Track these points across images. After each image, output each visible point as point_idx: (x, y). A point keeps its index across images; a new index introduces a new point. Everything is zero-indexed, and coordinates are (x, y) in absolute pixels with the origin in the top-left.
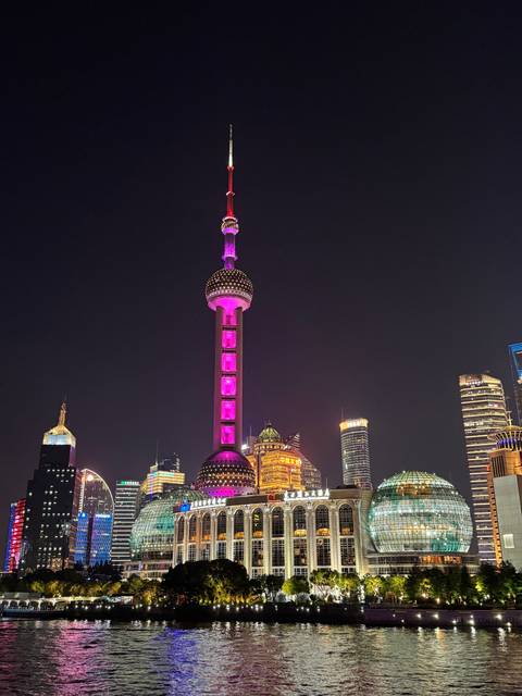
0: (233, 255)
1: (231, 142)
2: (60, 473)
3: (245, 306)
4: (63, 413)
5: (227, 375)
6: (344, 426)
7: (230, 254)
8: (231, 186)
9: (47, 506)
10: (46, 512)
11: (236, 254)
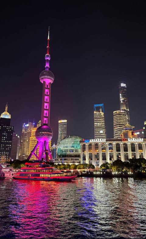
0: (48, 66)
1: (49, 32)
2: (8, 128)
3: (52, 82)
4: (7, 108)
5: (46, 102)
6: (60, 122)
7: (47, 65)
8: (48, 45)
9: (3, 138)
10: (3, 140)
11: (49, 66)
